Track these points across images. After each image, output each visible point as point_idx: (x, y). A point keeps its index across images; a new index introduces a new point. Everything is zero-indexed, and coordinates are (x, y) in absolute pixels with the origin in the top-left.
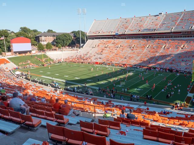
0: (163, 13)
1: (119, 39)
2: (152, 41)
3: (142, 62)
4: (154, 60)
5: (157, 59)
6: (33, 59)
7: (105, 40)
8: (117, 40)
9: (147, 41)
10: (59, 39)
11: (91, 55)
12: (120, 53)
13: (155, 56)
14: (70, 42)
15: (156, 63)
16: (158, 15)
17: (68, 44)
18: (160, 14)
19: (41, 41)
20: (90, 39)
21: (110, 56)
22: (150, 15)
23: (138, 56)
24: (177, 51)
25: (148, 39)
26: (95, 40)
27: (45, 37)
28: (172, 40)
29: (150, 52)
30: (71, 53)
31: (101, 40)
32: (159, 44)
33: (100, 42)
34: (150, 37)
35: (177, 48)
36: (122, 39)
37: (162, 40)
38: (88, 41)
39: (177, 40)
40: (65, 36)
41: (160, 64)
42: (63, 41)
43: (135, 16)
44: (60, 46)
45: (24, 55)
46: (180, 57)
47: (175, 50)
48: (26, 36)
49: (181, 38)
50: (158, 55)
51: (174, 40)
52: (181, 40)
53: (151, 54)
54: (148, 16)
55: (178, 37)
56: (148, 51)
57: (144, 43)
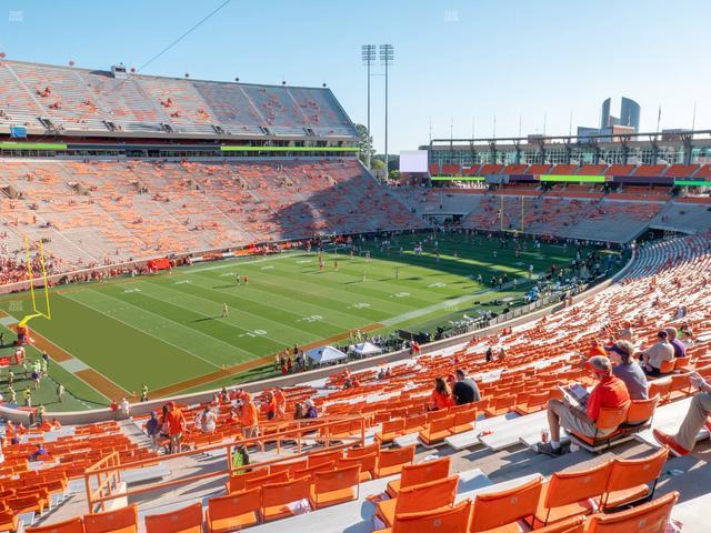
16: (112, 73)
18: (118, 70)
22: (74, 66)
25: (151, 159)
34: (153, 153)
37: (200, 165)
52: (250, 163)
54: (67, 66)
56: (218, 199)
57: (158, 174)
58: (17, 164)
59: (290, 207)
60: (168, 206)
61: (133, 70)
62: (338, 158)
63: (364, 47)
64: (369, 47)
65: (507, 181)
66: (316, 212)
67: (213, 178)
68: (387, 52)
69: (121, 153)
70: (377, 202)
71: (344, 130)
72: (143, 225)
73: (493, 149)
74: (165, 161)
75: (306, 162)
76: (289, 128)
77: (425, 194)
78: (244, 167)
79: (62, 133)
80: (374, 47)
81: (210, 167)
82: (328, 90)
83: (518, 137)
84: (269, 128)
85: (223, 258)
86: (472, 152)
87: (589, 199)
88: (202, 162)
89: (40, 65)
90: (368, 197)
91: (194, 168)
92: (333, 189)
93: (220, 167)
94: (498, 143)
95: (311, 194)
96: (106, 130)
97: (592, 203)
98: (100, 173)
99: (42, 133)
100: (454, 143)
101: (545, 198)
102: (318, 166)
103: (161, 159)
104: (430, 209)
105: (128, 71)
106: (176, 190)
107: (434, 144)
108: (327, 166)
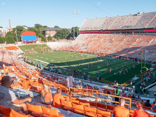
0: (140, 13)
1: (103, 33)
2: (129, 35)
3: (117, 52)
4: (126, 51)
5: (129, 50)
6: (36, 47)
7: (93, 34)
8: (102, 34)
9: (125, 35)
10: (59, 33)
11: (80, 46)
12: (102, 44)
13: (128, 48)
14: (68, 35)
15: (127, 53)
17: (66, 37)
18: (138, 13)
19: (47, 34)
20: (81, 33)
21: (93, 47)
23: (115, 47)
24: (147, 44)
26: (85, 34)
27: (50, 32)
28: (145, 35)
29: (125, 45)
30: (66, 44)
31: (90, 34)
32: (134, 38)
33: (88, 36)
34: (128, 33)
35: (147, 42)
36: (106, 33)
37: (137, 35)
38: (79, 35)
39: (149, 35)
40: (64, 31)
41: (130, 55)
42: (62, 35)
43: (118, 16)
44: (58, 39)
45: (30, 44)
47: (146, 43)
48: (34, 31)
49: (153, 34)
50: (131, 47)
51: (147, 35)
53: (126, 46)
54: (129, 15)
55: (151, 32)
61: (144, 12)
69: (121, 33)
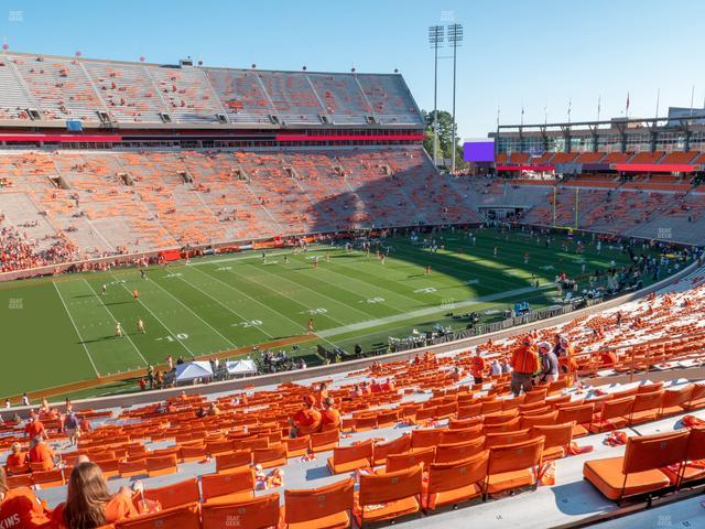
16: (178, 67)
18: (185, 63)
22: (145, 62)
25: (204, 149)
34: (208, 143)
37: (254, 155)
39: (301, 152)
43: (79, 54)
46: (373, 196)
52: (306, 153)
54: (136, 61)
55: (300, 144)
56: (262, 190)
57: (208, 165)
58: (74, 156)
59: (334, 198)
60: (209, 196)
61: (201, 63)
62: (401, 147)
63: (431, 29)
64: (437, 28)
65: (579, 171)
66: (360, 204)
67: (263, 168)
68: (456, 33)
69: (176, 144)
70: (433, 193)
71: (409, 117)
72: (175, 215)
73: (568, 135)
74: (219, 151)
75: (365, 151)
76: (349, 117)
77: (489, 185)
78: (299, 157)
79: (114, 126)
80: (442, 28)
81: (263, 157)
82: (400, 76)
83: (595, 120)
84: (328, 117)
85: (240, 251)
86: (545, 139)
87: (674, 192)
88: (256, 152)
89: (112, 62)
90: (424, 189)
91: (247, 158)
92: (387, 179)
93: (273, 157)
94: (574, 128)
95: (361, 184)
96: (161, 122)
97: (676, 197)
98: (150, 164)
99: (97, 126)
100: (524, 130)
101: (621, 189)
102: (378, 156)
103: (215, 149)
104: (490, 201)
105: (195, 64)
106: (221, 180)
107: (501, 130)
108: (388, 155)
